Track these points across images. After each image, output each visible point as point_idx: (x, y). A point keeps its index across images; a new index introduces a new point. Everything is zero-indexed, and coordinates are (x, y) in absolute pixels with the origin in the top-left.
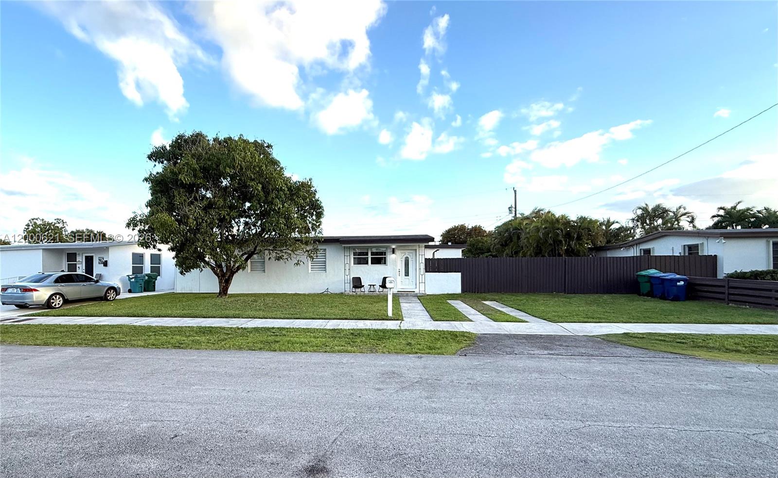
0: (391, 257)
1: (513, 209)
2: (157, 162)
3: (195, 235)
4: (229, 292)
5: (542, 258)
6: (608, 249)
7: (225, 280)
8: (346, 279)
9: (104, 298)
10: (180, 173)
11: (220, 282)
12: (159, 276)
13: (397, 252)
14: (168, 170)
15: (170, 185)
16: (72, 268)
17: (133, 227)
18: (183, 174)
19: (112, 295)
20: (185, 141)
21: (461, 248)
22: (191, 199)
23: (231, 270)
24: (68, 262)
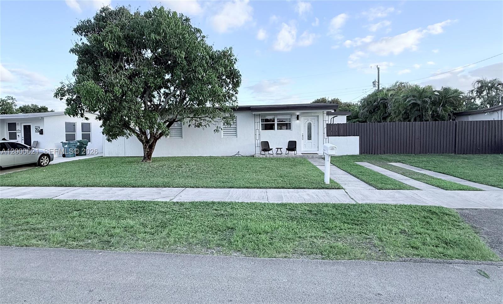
0: (295, 123)
1: (376, 83)
2: (83, 36)
3: (120, 103)
4: (153, 156)
5: (408, 123)
6: (470, 115)
7: (149, 146)
8: (256, 143)
9: (38, 164)
10: (103, 41)
11: (145, 148)
12: (90, 142)
13: (301, 118)
14: (93, 38)
15: (95, 55)
16: (13, 136)
17: (61, 96)
18: (108, 41)
19: (46, 161)
20: (111, 14)
21: (345, 115)
22: (116, 68)
23: (155, 136)
24: (9, 131)
